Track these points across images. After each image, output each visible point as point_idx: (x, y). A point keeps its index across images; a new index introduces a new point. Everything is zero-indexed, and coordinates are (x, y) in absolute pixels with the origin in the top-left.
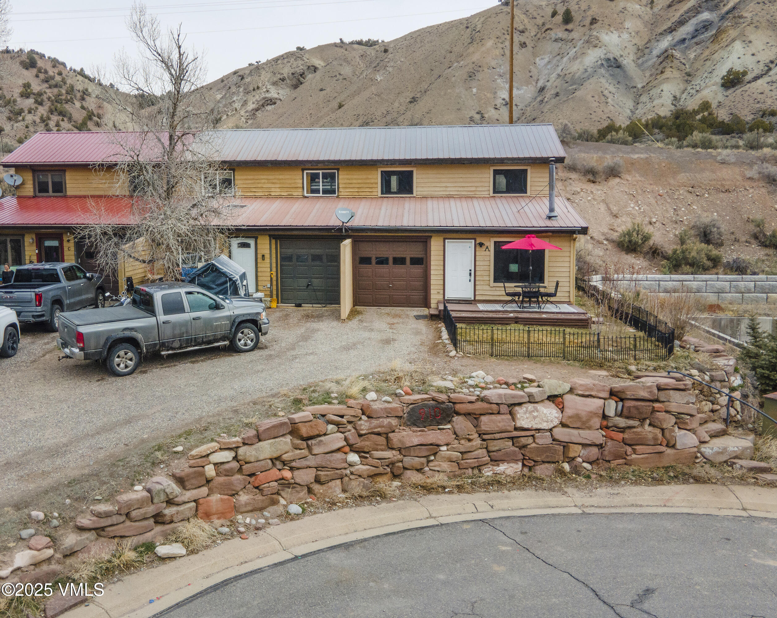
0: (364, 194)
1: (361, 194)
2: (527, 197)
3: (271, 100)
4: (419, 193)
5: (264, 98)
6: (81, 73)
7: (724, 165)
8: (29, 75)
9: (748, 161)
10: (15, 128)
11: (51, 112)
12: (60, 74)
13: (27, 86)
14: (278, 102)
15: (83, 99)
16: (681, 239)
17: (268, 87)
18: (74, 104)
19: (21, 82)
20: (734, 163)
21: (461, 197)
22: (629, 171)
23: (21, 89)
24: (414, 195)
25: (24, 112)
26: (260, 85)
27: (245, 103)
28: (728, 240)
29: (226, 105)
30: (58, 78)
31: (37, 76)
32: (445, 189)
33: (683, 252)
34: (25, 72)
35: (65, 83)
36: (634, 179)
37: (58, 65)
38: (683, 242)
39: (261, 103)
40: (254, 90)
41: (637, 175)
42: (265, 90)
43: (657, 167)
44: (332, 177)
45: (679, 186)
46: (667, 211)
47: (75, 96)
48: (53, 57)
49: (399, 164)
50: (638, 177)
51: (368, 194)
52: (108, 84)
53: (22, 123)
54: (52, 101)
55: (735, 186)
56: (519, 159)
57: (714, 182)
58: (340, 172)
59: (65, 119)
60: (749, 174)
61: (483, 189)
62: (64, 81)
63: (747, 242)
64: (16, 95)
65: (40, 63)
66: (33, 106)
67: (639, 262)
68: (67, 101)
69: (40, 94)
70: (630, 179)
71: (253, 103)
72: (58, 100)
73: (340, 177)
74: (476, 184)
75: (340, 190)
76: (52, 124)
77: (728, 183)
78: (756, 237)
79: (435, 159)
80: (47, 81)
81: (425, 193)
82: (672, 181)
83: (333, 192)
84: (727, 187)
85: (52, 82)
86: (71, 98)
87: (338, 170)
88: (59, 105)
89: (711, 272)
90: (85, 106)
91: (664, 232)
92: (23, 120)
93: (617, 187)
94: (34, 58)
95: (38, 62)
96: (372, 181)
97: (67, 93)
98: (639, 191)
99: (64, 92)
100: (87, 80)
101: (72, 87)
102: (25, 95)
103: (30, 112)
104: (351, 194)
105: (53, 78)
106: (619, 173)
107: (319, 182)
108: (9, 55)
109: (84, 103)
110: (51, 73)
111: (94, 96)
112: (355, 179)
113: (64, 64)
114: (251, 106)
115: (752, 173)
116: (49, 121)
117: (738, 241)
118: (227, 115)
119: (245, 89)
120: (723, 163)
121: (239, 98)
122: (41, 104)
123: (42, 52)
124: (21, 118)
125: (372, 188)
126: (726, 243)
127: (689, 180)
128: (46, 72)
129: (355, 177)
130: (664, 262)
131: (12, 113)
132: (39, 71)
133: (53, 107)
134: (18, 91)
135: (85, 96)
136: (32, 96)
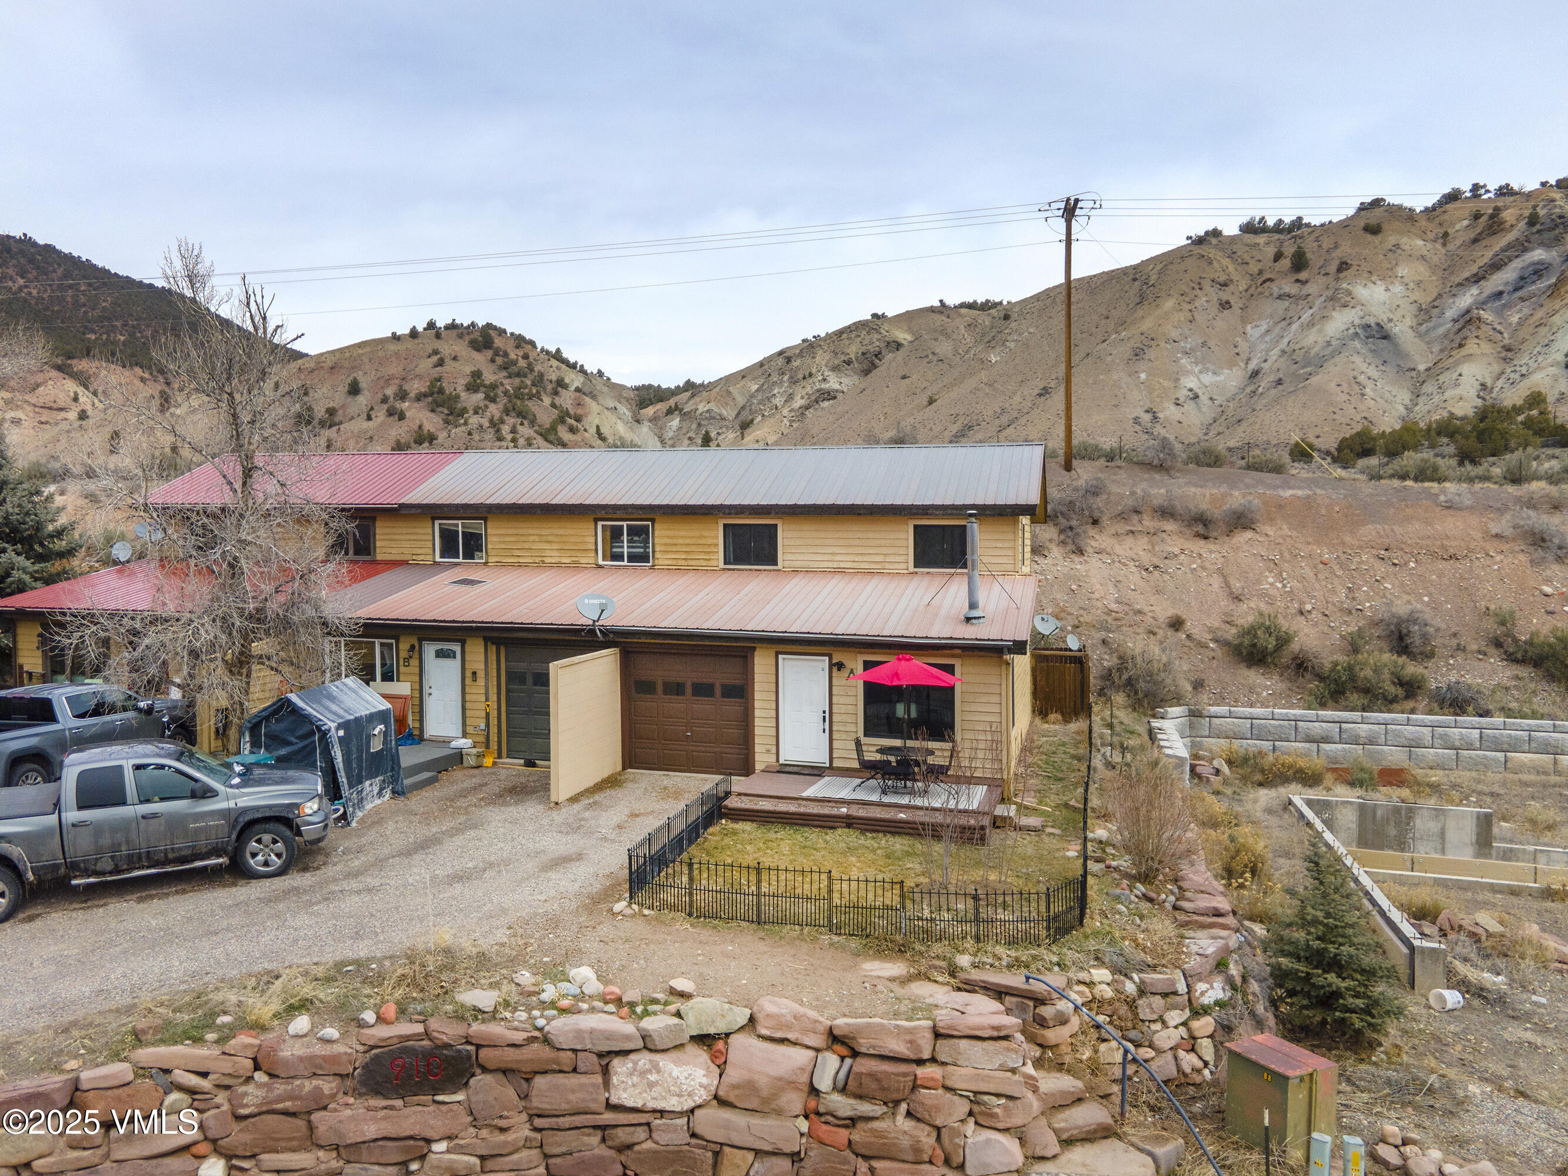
3: (829, 393)
4: (787, 564)
5: (818, 391)
6: (558, 356)
7: (1451, 512)
8: (480, 360)
9: (1499, 505)
10: (453, 435)
11: (507, 411)
12: (526, 357)
13: (477, 374)
14: (840, 396)
15: (556, 393)
16: (1352, 644)
17: (826, 374)
18: (542, 400)
19: (468, 369)
20: (1471, 508)
22: (1272, 520)
23: (468, 379)
24: (780, 567)
25: (467, 412)
26: (814, 371)
27: (790, 397)
28: (1445, 646)
29: (762, 400)
30: (522, 363)
31: (493, 361)
33: (1350, 668)
34: (476, 355)
35: (532, 370)
36: (1280, 533)
37: (523, 344)
38: (1355, 650)
39: (813, 398)
40: (804, 378)
41: (1285, 527)
42: (820, 378)
43: (1323, 511)
45: (1361, 547)
46: (1334, 591)
47: (545, 389)
48: (517, 333)
50: (1286, 530)
52: (595, 372)
53: (463, 428)
54: (509, 397)
55: (1468, 549)
57: (1428, 542)
59: (525, 422)
60: (1495, 527)
62: (530, 368)
63: (1480, 652)
64: (460, 388)
65: (498, 342)
66: (482, 405)
67: (1270, 683)
68: (531, 397)
69: (493, 386)
70: (1271, 533)
71: (802, 398)
72: (518, 394)
74: (885, 551)
76: (505, 429)
77: (1454, 543)
78: (1498, 644)
80: (506, 368)
81: (798, 564)
82: (1348, 539)
84: (1452, 551)
85: (514, 369)
86: (538, 392)
88: (519, 402)
89: (1403, 707)
90: (558, 403)
91: (1326, 629)
92: (466, 423)
93: (1246, 547)
94: (489, 335)
95: (496, 341)
97: (534, 385)
98: (1286, 555)
99: (529, 383)
100: (564, 366)
101: (541, 375)
102: (472, 388)
103: (476, 413)
105: (514, 363)
106: (1254, 522)
108: (454, 332)
109: (557, 398)
110: (513, 356)
111: (573, 388)
112: (681, 537)
113: (532, 344)
114: (798, 402)
115: (1502, 525)
116: (502, 426)
117: (1464, 650)
118: (763, 415)
119: (791, 377)
120: (1449, 506)
121: (781, 391)
122: (493, 400)
123: (503, 327)
124: (462, 421)
127: (1382, 537)
128: (506, 354)
131: (451, 413)
132: (496, 354)
133: (510, 405)
134: (462, 382)
135: (560, 389)
136: (482, 389)
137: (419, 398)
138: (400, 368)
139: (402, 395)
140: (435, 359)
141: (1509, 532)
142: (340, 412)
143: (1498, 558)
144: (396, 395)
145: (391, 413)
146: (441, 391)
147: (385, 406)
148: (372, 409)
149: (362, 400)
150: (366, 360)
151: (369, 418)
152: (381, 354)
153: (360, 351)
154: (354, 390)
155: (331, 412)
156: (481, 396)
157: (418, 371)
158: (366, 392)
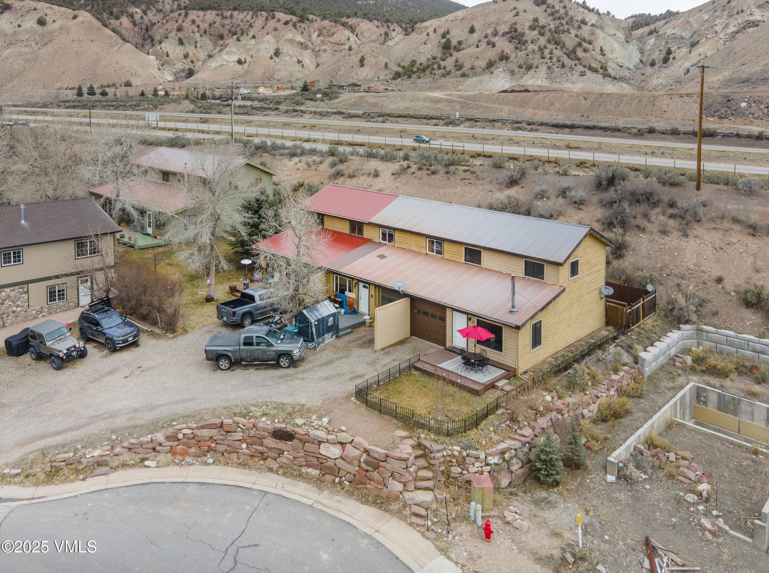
3: (753, 23)
5: (746, 21)
6: (584, 6)
8: (539, 11)
10: (518, 56)
11: (549, 42)
12: (565, 7)
13: (536, 20)
14: (761, 24)
15: (579, 28)
17: (753, 10)
18: (570, 33)
19: (532, 17)
23: (532, 23)
25: (528, 42)
26: (745, 8)
27: (727, 26)
29: (708, 28)
30: (562, 11)
31: (546, 11)
34: (537, 8)
39: (742, 26)
40: (738, 13)
42: (749, 13)
47: (573, 26)
52: (605, 12)
53: (524, 52)
54: (552, 32)
59: (558, 47)
62: (566, 14)
64: (526, 28)
66: (536, 38)
68: (564, 32)
69: (543, 27)
71: (735, 26)
72: (557, 31)
76: (547, 52)
80: (552, 15)
85: (557, 15)
86: (568, 29)
88: (556, 35)
90: (579, 34)
92: (526, 49)
97: (567, 24)
99: (564, 22)
100: (586, 11)
101: (572, 19)
102: (532, 28)
103: (532, 42)
105: (558, 12)
109: (580, 30)
110: (557, 8)
111: (590, 24)
114: (732, 29)
116: (545, 50)
118: (707, 38)
119: (729, 13)
121: (721, 21)
122: (542, 34)
124: (524, 48)
128: (553, 7)
131: (519, 43)
132: (548, 7)
133: (551, 37)
134: (528, 24)
135: (582, 25)
136: (538, 28)
137: (503, 35)
138: (496, 18)
139: (495, 34)
140: (514, 12)
142: (464, 43)
144: (492, 34)
145: (488, 43)
146: (516, 31)
147: (486, 40)
148: (480, 41)
149: (475, 36)
150: (479, 14)
151: (478, 46)
152: (487, 11)
153: (476, 10)
154: (472, 30)
155: (460, 43)
156: (536, 32)
157: (505, 20)
158: (478, 32)
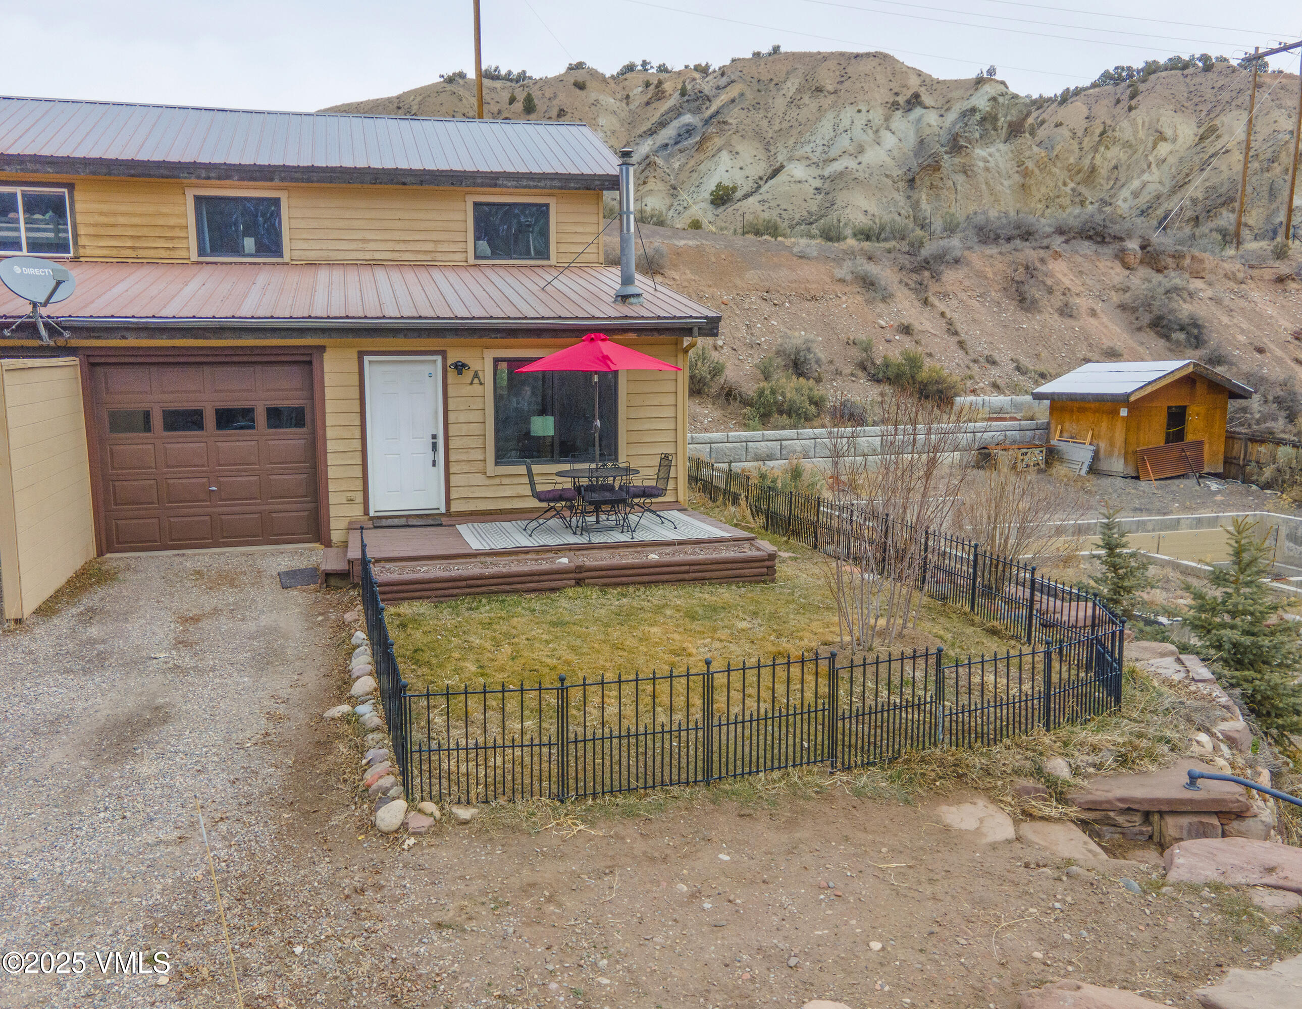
0: (151, 253)
1: (142, 253)
2: (550, 266)
4: (296, 254)
7: (805, 261)
9: (833, 256)
16: (763, 373)
21: (400, 265)
22: (675, 266)
24: (286, 259)
28: (827, 372)
32: (360, 245)
33: (773, 392)
36: (684, 277)
38: (768, 376)
41: (688, 272)
43: (713, 258)
44: (57, 208)
45: (748, 290)
46: (736, 328)
49: (242, 179)
50: (689, 276)
51: (163, 254)
55: (822, 291)
56: (530, 176)
57: (795, 285)
58: (77, 195)
60: (839, 273)
61: (453, 247)
63: (852, 375)
67: (707, 412)
70: (677, 277)
73: (78, 207)
74: (434, 236)
75: (82, 241)
77: (813, 286)
78: (863, 367)
79: (333, 170)
81: (313, 255)
82: (738, 282)
83: (62, 247)
84: (812, 293)
87: (71, 187)
89: (815, 423)
91: (737, 362)
96: (172, 221)
104: (114, 252)
106: (662, 267)
107: (17, 221)
112: (124, 214)
117: (841, 374)
120: (802, 256)
125: (172, 238)
126: (826, 376)
127: (762, 281)
129: (123, 208)
130: (747, 410)
141: (849, 277)
143: (844, 298)
